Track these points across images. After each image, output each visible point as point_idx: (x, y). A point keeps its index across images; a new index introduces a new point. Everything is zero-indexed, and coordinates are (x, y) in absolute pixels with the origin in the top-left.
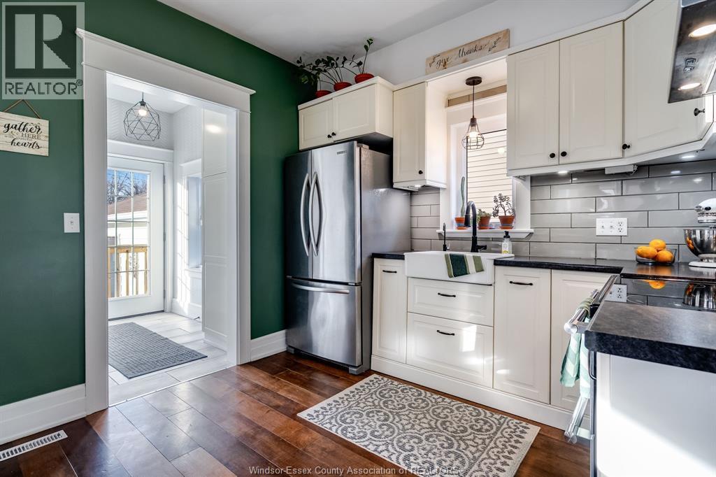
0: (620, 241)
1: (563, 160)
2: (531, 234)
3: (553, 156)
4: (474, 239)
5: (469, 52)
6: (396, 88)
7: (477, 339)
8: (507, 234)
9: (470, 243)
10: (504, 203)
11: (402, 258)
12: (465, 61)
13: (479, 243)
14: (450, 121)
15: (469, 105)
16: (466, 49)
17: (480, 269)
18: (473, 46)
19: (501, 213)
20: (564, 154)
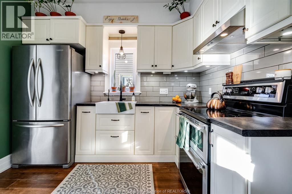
0: (166, 96)
1: (155, 68)
2: (140, 93)
3: (152, 66)
4: (121, 96)
5: (123, 19)
6: (88, 25)
7: (128, 137)
8: (134, 94)
9: (119, 97)
10: (131, 82)
11: (94, 105)
12: (121, 23)
13: (123, 98)
14: (110, 46)
15: (120, 41)
16: (122, 18)
17: (131, 108)
18: (124, 18)
19: (130, 86)
20: (156, 66)
